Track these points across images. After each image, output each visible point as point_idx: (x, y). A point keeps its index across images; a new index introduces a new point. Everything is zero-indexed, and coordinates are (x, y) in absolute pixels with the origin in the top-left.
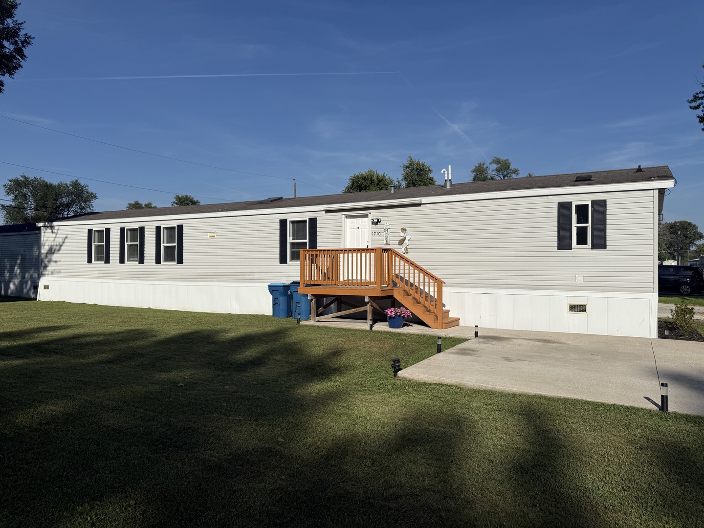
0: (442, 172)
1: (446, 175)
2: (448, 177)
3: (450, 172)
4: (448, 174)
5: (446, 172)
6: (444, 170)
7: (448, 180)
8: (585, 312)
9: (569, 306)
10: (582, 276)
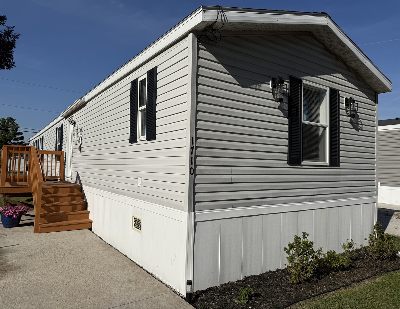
8: (140, 230)
9: (134, 219)
10: (141, 178)
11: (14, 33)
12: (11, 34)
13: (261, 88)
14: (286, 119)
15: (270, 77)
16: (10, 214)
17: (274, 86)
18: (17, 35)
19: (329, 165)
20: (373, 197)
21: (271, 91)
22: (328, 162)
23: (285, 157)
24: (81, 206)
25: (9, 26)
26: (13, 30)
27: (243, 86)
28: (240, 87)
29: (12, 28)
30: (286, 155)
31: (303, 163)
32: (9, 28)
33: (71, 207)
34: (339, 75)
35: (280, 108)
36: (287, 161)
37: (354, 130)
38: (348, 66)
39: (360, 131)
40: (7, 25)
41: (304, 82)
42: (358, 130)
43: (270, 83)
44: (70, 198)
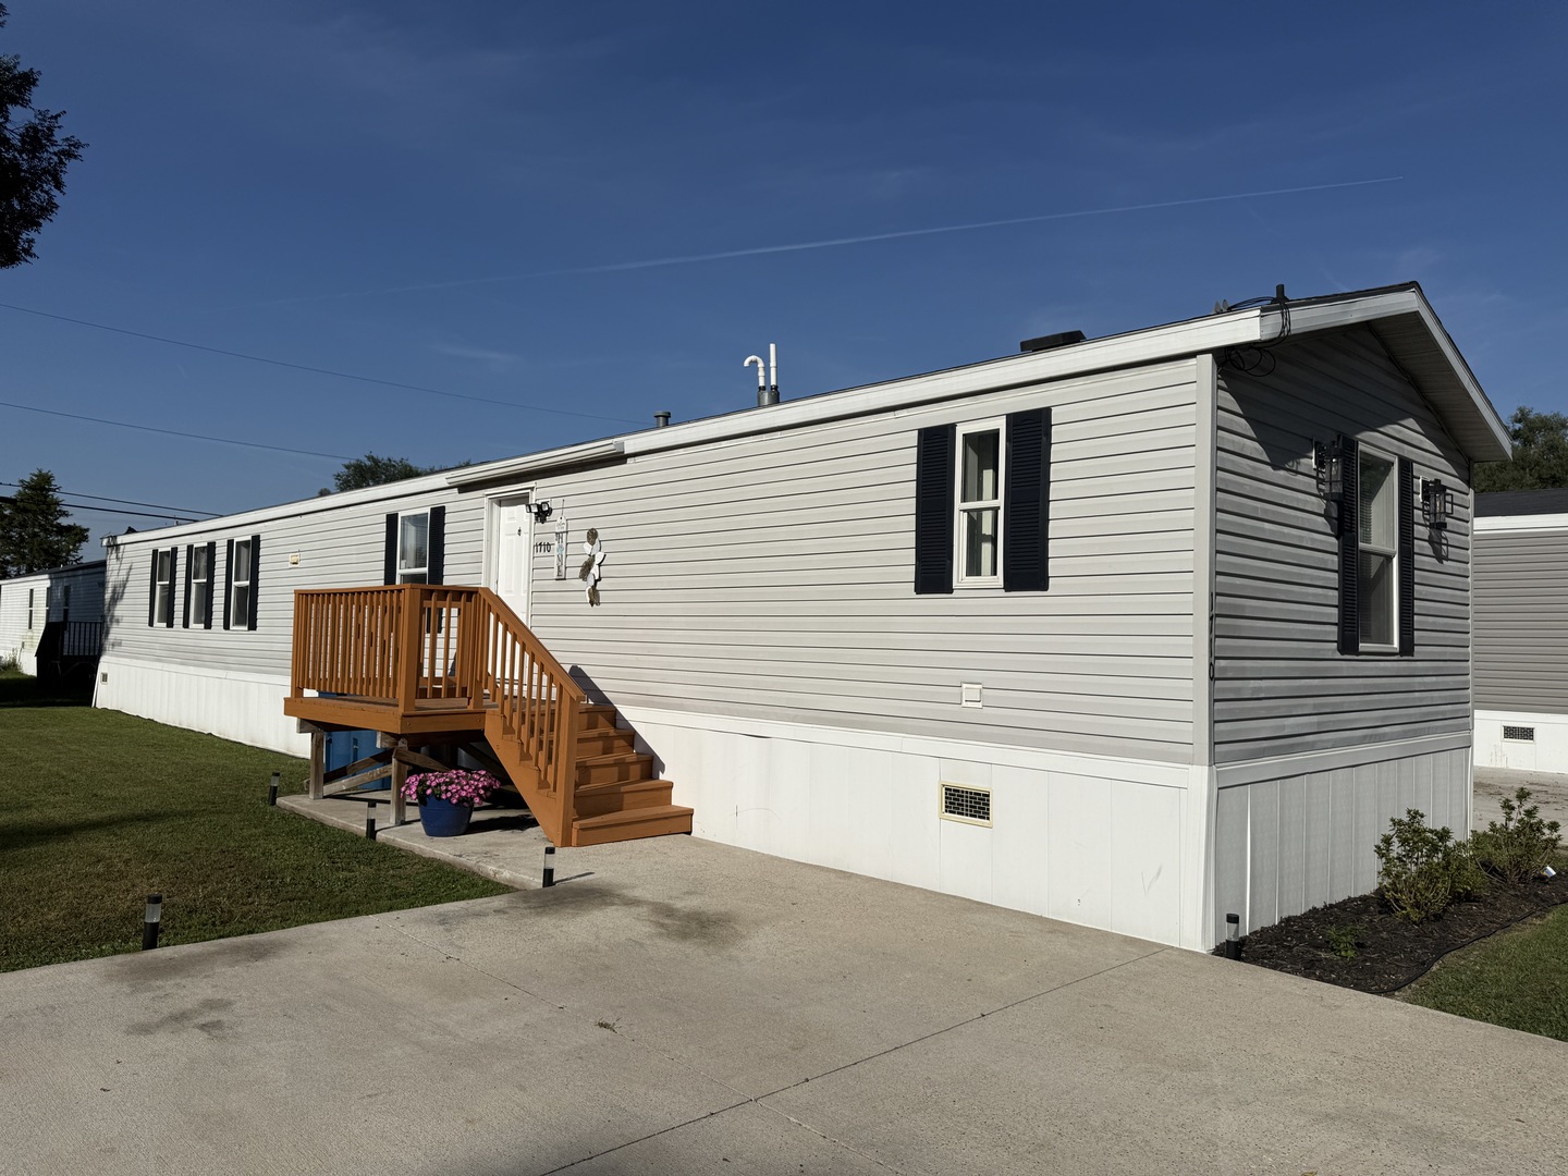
0: (746, 363)
1: (761, 373)
2: (767, 377)
3: (773, 363)
4: (767, 369)
5: (761, 365)
6: (753, 358)
7: (768, 388)
8: (988, 819)
9: (944, 791)
10: (980, 686)
11: (58, 136)
12: (49, 140)
13: (1301, 469)
14: (1334, 540)
15: (1312, 440)
16: (464, 794)
17: (1320, 463)
18: (70, 145)
19: (1398, 651)
20: (1464, 734)
21: (1314, 474)
22: (1396, 644)
23: (1331, 632)
24: (638, 767)
25: (42, 109)
26: (59, 127)
27: (1276, 467)
28: (1269, 469)
29: (56, 117)
30: (1335, 628)
31: (1363, 646)
32: (42, 115)
33: (616, 769)
34: (1410, 422)
35: (1326, 516)
36: (1336, 644)
37: (1434, 560)
38: (1424, 397)
39: (1445, 562)
40: (37, 108)
41: (1362, 447)
42: (1440, 558)
43: (1313, 455)
44: (600, 744)
